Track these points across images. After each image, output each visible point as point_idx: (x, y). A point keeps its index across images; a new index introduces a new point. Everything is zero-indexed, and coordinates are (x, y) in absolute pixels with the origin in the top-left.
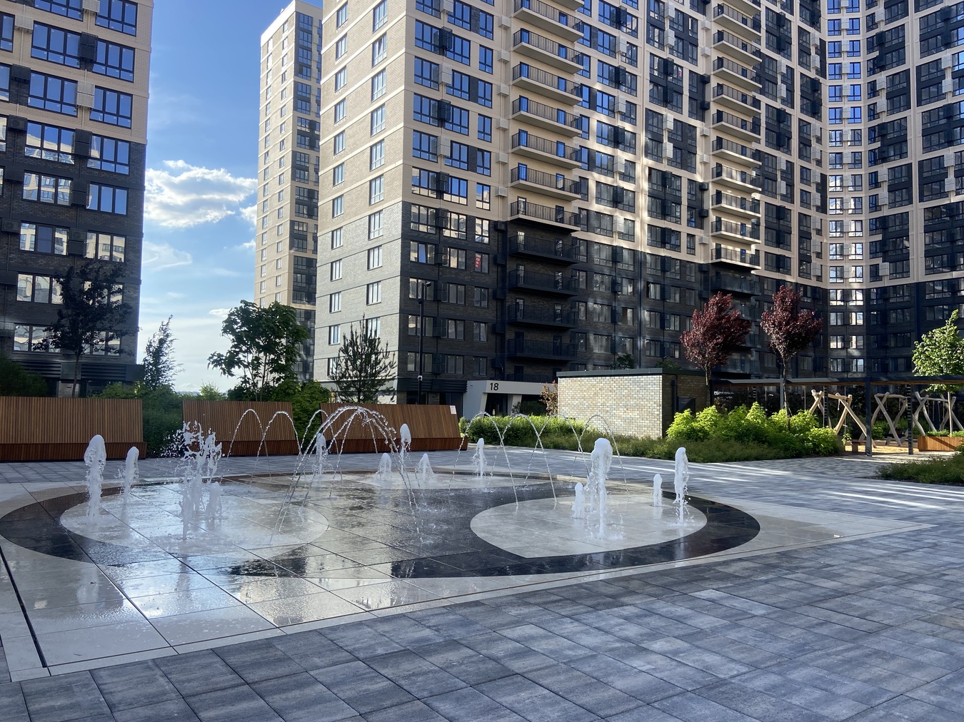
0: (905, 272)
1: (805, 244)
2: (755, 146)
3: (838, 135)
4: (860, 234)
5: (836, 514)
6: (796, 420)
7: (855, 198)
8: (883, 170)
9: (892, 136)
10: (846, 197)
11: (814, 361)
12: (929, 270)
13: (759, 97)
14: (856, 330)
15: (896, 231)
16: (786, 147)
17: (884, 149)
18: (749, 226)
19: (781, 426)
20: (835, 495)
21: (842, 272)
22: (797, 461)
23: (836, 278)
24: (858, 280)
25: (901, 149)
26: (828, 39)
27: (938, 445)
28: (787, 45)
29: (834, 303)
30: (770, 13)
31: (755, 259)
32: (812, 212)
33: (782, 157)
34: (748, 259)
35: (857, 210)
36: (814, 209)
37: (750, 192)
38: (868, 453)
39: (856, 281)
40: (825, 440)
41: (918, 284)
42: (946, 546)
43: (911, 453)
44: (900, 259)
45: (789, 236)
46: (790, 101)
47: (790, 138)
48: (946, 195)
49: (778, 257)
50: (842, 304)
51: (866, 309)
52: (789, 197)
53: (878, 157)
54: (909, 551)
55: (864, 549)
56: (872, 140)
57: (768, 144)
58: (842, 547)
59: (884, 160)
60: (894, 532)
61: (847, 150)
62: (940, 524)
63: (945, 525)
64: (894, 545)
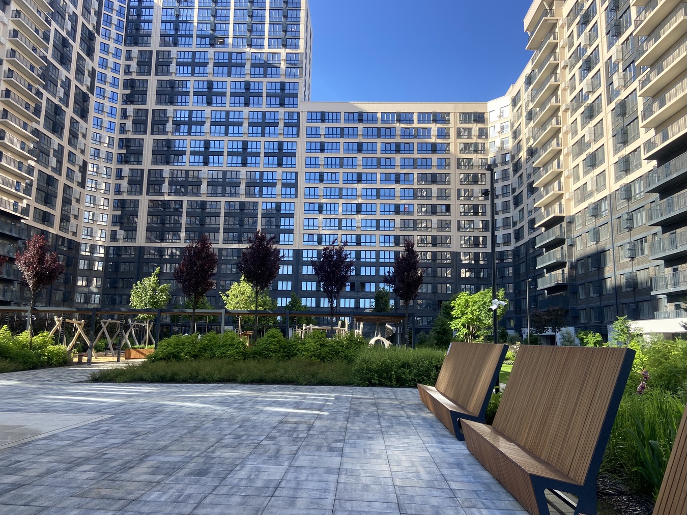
0: (133, 239)
1: (66, 208)
2: (34, 125)
3: (98, 137)
4: (107, 208)
5: (42, 415)
6: (38, 339)
7: (106, 183)
8: (126, 169)
9: (133, 148)
10: (99, 180)
11: (64, 294)
12: (148, 239)
13: (42, 90)
14: (97, 274)
15: (130, 211)
16: (59, 133)
17: (128, 155)
18: (23, 185)
19: (23, 345)
20: (49, 399)
21: (92, 232)
22: (32, 372)
23: (87, 235)
24: (102, 239)
25: (138, 159)
26: (98, 69)
27: (138, 355)
28: (68, 61)
29: (83, 253)
30: (58, 35)
31: (25, 211)
32: (74, 185)
33: (56, 141)
34: (19, 210)
35: (107, 191)
36: (76, 184)
37: (27, 158)
40: (58, 354)
41: (140, 247)
43: (118, 361)
44: (131, 230)
45: (55, 199)
46: (66, 101)
47: (63, 128)
48: (162, 194)
49: (45, 213)
50: (89, 254)
51: (106, 260)
52: (58, 170)
53: (123, 160)
54: (87, 438)
55: (53, 442)
56: (121, 147)
57: (45, 127)
58: (36, 443)
59: (127, 162)
60: (82, 424)
61: (104, 149)
62: (117, 414)
63: (120, 414)
64: (77, 435)
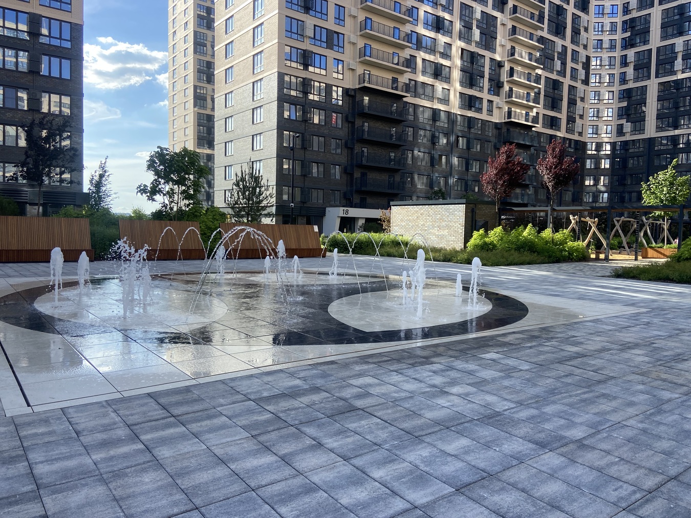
0: (642, 130)
1: (572, 108)
2: (540, 33)
3: (600, 26)
4: (612, 101)
5: (581, 302)
6: (559, 236)
7: (609, 74)
8: (631, 53)
9: (639, 27)
10: (603, 73)
11: (573, 195)
12: (659, 129)
14: (604, 172)
15: (637, 100)
16: (562, 34)
17: (633, 37)
18: (533, 94)
19: (546, 241)
20: (581, 289)
21: (597, 129)
22: (557, 265)
23: (593, 133)
25: (645, 38)
27: (655, 254)
29: (589, 152)
31: (535, 120)
32: (578, 85)
33: (559, 42)
34: (530, 120)
35: (611, 83)
36: (580, 82)
37: (534, 68)
38: (607, 259)
39: (607, 136)
40: (577, 250)
41: (650, 138)
42: (656, 323)
43: (636, 259)
44: (639, 121)
45: (560, 102)
47: (565, 28)
48: (675, 73)
49: (552, 118)
50: (596, 153)
51: (612, 157)
52: (562, 73)
53: (628, 44)
54: (630, 327)
55: (599, 325)
56: (624, 30)
57: (550, 32)
58: (584, 324)
59: (633, 45)
60: (620, 314)
61: (606, 38)
62: (653, 309)
63: (657, 310)
64: (620, 323)
